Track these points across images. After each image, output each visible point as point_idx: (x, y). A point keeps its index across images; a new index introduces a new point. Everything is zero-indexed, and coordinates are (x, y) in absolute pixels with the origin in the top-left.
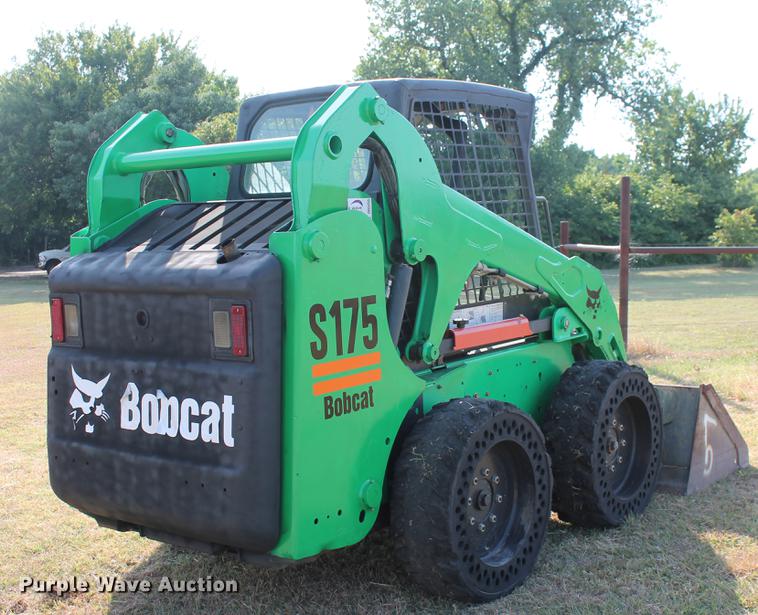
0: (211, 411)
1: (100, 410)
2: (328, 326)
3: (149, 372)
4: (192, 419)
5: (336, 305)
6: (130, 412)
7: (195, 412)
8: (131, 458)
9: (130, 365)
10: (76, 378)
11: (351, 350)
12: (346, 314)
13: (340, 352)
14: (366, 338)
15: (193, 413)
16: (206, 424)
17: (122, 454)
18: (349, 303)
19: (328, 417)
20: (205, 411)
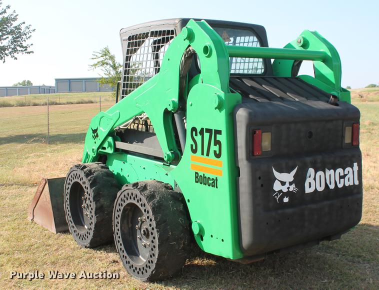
0: (349, 172)
1: (292, 188)
3: (319, 161)
4: (341, 177)
6: (310, 183)
7: (342, 174)
8: (314, 206)
9: (308, 160)
10: (276, 174)
15: (341, 175)
16: (346, 178)
17: (309, 206)
20: (346, 172)
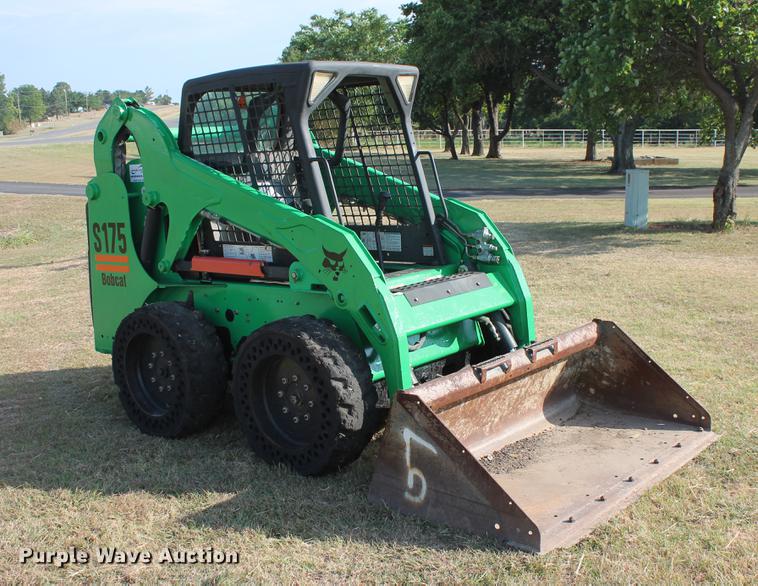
2: (101, 235)
5: (104, 225)
11: (113, 251)
12: (110, 230)
13: (107, 251)
14: (120, 247)
18: (112, 225)
19: (104, 284)
